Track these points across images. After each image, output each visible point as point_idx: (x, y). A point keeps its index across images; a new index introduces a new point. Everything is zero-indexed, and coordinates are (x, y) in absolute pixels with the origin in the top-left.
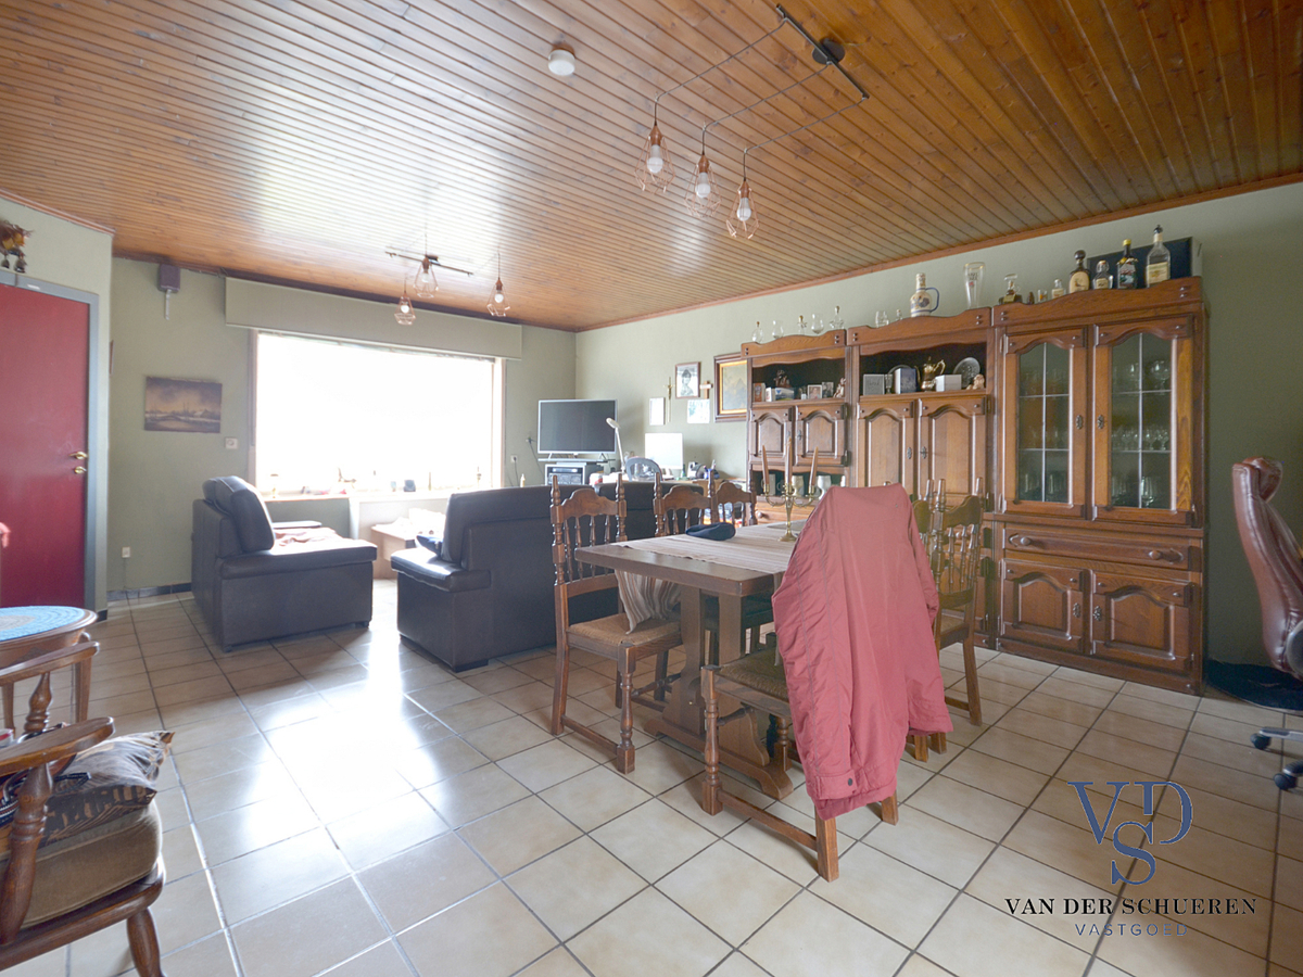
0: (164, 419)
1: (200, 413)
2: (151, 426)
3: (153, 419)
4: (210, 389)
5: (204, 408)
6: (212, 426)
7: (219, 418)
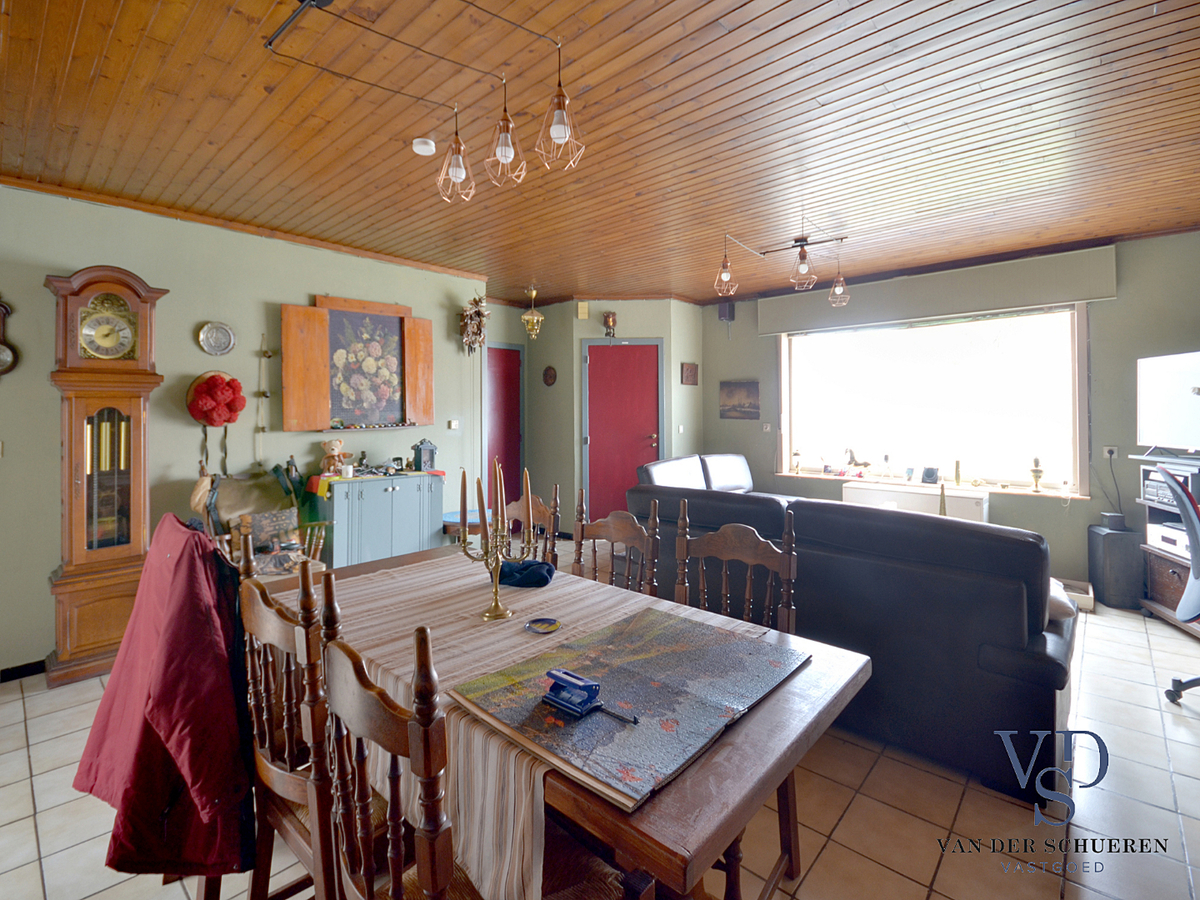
0: (729, 410)
1: (747, 405)
2: (723, 416)
3: (724, 410)
4: (751, 386)
5: (749, 401)
6: (753, 414)
7: (758, 408)
